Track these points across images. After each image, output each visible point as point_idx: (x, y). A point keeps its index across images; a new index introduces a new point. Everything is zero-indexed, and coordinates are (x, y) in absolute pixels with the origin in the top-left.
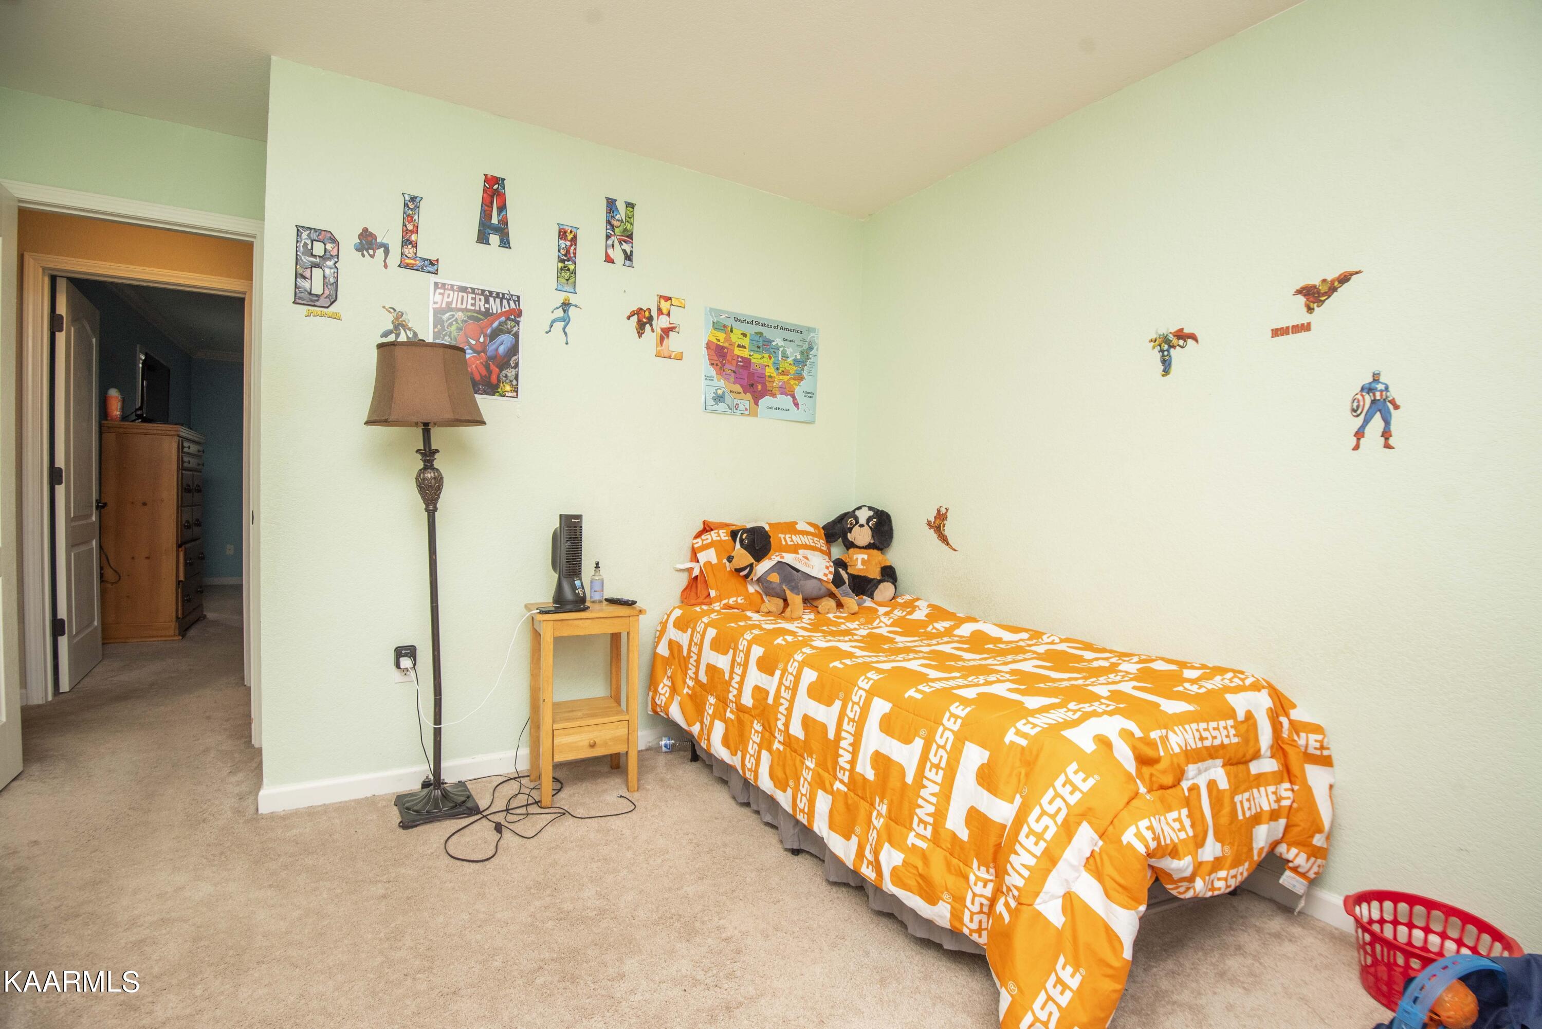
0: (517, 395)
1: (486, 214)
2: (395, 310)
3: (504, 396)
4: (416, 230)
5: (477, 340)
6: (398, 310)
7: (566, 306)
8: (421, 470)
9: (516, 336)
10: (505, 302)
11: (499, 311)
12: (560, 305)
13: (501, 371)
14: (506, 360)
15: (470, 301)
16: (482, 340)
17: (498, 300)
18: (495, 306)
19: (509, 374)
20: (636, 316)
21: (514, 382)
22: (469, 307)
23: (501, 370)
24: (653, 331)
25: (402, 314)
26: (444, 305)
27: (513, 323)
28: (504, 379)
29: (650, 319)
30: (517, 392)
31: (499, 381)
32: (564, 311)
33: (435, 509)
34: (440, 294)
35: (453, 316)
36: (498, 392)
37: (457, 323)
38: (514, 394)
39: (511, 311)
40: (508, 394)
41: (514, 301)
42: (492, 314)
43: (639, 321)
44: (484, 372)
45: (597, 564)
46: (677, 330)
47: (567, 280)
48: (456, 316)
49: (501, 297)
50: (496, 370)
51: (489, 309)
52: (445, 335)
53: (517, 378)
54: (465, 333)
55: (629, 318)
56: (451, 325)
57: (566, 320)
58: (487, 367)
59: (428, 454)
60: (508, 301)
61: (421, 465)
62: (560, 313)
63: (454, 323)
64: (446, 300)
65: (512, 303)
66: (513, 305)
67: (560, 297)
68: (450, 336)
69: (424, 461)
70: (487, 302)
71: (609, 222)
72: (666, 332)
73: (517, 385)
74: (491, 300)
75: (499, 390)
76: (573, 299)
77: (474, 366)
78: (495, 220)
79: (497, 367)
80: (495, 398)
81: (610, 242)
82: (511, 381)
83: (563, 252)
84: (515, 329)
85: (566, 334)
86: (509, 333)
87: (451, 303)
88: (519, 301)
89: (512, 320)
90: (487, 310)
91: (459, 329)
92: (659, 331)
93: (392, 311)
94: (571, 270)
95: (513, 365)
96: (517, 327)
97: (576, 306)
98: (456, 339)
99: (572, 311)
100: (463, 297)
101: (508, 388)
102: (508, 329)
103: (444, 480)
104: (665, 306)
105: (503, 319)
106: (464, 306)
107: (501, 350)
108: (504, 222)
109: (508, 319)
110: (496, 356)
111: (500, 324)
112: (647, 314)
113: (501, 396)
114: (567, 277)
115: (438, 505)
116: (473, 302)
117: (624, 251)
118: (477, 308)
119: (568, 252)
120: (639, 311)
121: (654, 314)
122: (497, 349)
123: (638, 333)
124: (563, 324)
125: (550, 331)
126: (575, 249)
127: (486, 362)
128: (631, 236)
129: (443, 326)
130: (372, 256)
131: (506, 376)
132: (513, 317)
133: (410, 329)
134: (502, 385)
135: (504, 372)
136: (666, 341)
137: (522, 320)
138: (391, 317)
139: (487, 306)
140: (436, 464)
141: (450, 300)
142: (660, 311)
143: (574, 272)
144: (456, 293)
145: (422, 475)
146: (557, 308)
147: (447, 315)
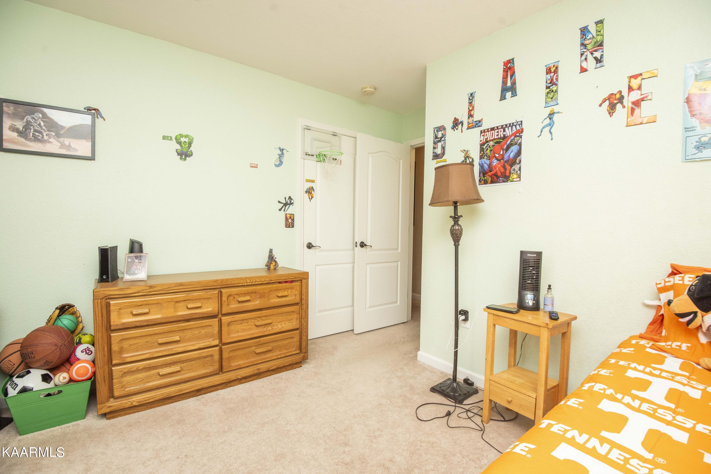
0: (520, 179)
1: (504, 82)
2: (465, 151)
3: (513, 181)
4: (473, 109)
5: (499, 154)
6: (466, 150)
7: (551, 115)
8: (452, 226)
9: (520, 145)
10: (514, 127)
11: (511, 134)
12: (547, 116)
13: (511, 168)
14: (514, 160)
15: (496, 134)
16: (501, 153)
17: (510, 128)
18: (508, 132)
19: (515, 168)
20: (608, 101)
21: (519, 172)
22: (496, 137)
23: (511, 166)
24: (624, 107)
25: (468, 151)
26: (484, 141)
27: (518, 138)
28: (513, 171)
29: (621, 99)
30: (520, 177)
31: (510, 173)
32: (550, 119)
33: (459, 245)
34: (483, 136)
35: (488, 144)
36: (510, 180)
37: (490, 148)
38: (518, 179)
39: (518, 131)
40: (515, 180)
41: (519, 125)
42: (507, 136)
43: (610, 103)
44: (502, 170)
45: (550, 286)
46: (649, 98)
47: (552, 98)
48: (490, 144)
49: (511, 125)
50: (508, 167)
51: (505, 134)
52: (484, 156)
53: (520, 170)
54: (493, 152)
55: (600, 105)
56: (487, 149)
57: (551, 125)
58: (504, 167)
59: (456, 218)
60: (516, 126)
61: (453, 223)
62: (548, 121)
63: (489, 148)
64: (485, 137)
65: (518, 126)
66: (518, 127)
67: (548, 111)
68: (487, 156)
69: (454, 221)
70: (504, 131)
71: (582, 44)
72: (637, 104)
73: (520, 173)
74: (507, 129)
75: (510, 178)
76: (556, 109)
77: (497, 168)
78: (509, 84)
79: (509, 166)
80: (509, 183)
81: (583, 57)
82: (517, 172)
83: (549, 82)
84: (519, 141)
85: (551, 133)
86: (516, 144)
87: (487, 139)
88: (521, 124)
89: (518, 136)
90: (504, 135)
91: (491, 151)
92: (630, 105)
93: (464, 151)
94: (554, 91)
95: (518, 163)
96: (521, 139)
97: (558, 113)
98: (489, 156)
99: (556, 117)
100: (493, 133)
101: (515, 176)
102: (515, 142)
103: (463, 230)
104: (635, 83)
105: (513, 137)
106: (493, 138)
107: (512, 155)
108: (514, 83)
109: (516, 136)
110: (509, 160)
111: (511, 141)
112: (618, 96)
113: (511, 181)
114: (551, 97)
115: (460, 243)
116: (498, 134)
117: (596, 58)
118: (499, 136)
119: (552, 80)
120: (611, 96)
121: (625, 93)
122: (509, 156)
123: (609, 113)
124: (549, 127)
125: (541, 135)
126: (557, 76)
127: (504, 164)
128: (601, 45)
129: (484, 152)
130: (457, 129)
131: (514, 170)
132: (518, 134)
133: (470, 158)
134: (511, 175)
135: (513, 168)
136: (637, 111)
137: (524, 135)
138: (463, 154)
139: (504, 133)
140: (460, 223)
141: (487, 137)
142: (630, 89)
143: (556, 91)
144: (490, 132)
145: (453, 228)
146: (546, 119)
147: (486, 145)
